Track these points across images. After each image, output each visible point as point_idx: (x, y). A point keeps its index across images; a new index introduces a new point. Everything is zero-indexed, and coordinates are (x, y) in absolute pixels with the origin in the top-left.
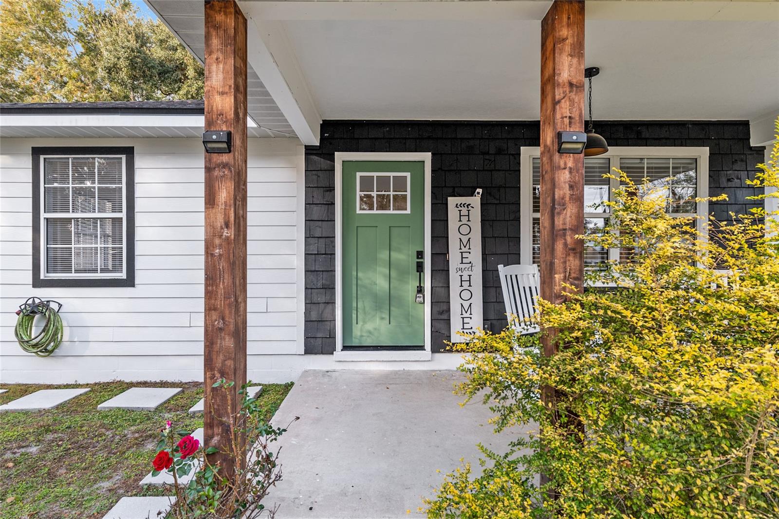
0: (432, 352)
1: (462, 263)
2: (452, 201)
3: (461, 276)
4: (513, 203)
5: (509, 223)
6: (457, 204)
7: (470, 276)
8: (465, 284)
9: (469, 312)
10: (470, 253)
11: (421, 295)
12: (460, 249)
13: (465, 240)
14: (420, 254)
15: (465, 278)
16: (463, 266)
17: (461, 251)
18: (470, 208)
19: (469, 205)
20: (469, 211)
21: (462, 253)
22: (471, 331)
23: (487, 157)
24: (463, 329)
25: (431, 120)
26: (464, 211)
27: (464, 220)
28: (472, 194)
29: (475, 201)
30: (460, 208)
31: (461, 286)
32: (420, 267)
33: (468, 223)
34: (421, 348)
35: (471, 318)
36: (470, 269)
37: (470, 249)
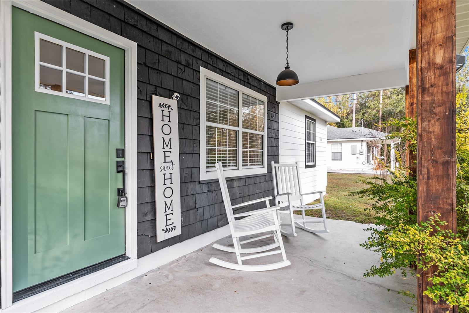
0: (138, 259)
1: (165, 162)
2: (156, 100)
3: (164, 174)
4: (195, 111)
5: (194, 127)
6: (160, 104)
7: (171, 174)
8: (168, 182)
9: (171, 209)
10: (171, 152)
12: (164, 148)
13: (167, 141)
14: (121, 153)
15: (168, 176)
16: (166, 165)
17: (164, 150)
18: (170, 110)
19: (169, 106)
20: (169, 112)
21: (165, 152)
22: (172, 226)
23: (180, 66)
24: (167, 225)
26: (166, 113)
27: (166, 119)
28: (170, 97)
29: (173, 103)
30: (163, 108)
31: (165, 184)
32: (121, 168)
33: (169, 123)
34: (123, 257)
35: (172, 214)
36: (171, 168)
37: (170, 148)
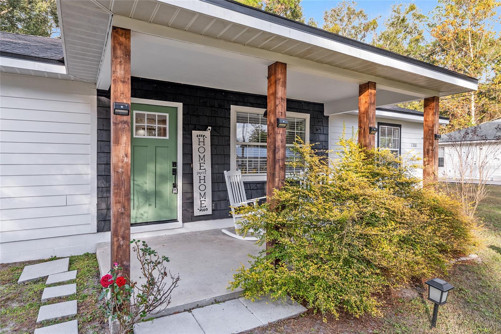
0: (183, 223)
1: (200, 169)
2: (195, 133)
3: (200, 177)
4: (226, 136)
5: (225, 146)
6: (197, 135)
7: (205, 177)
8: (202, 182)
9: (204, 198)
10: (205, 163)
11: (176, 189)
12: (199, 161)
13: (202, 156)
14: (175, 164)
15: (202, 178)
16: (201, 171)
17: (200, 162)
18: (205, 138)
19: (204, 136)
20: (204, 139)
21: (200, 163)
22: (205, 208)
23: (214, 109)
24: (201, 207)
25: (182, 83)
26: (202, 139)
27: (202, 144)
28: (205, 130)
29: (207, 133)
30: (199, 138)
31: (200, 183)
32: (175, 172)
33: (204, 146)
34: (175, 220)
35: (205, 201)
36: (205, 173)
37: (204, 161)
